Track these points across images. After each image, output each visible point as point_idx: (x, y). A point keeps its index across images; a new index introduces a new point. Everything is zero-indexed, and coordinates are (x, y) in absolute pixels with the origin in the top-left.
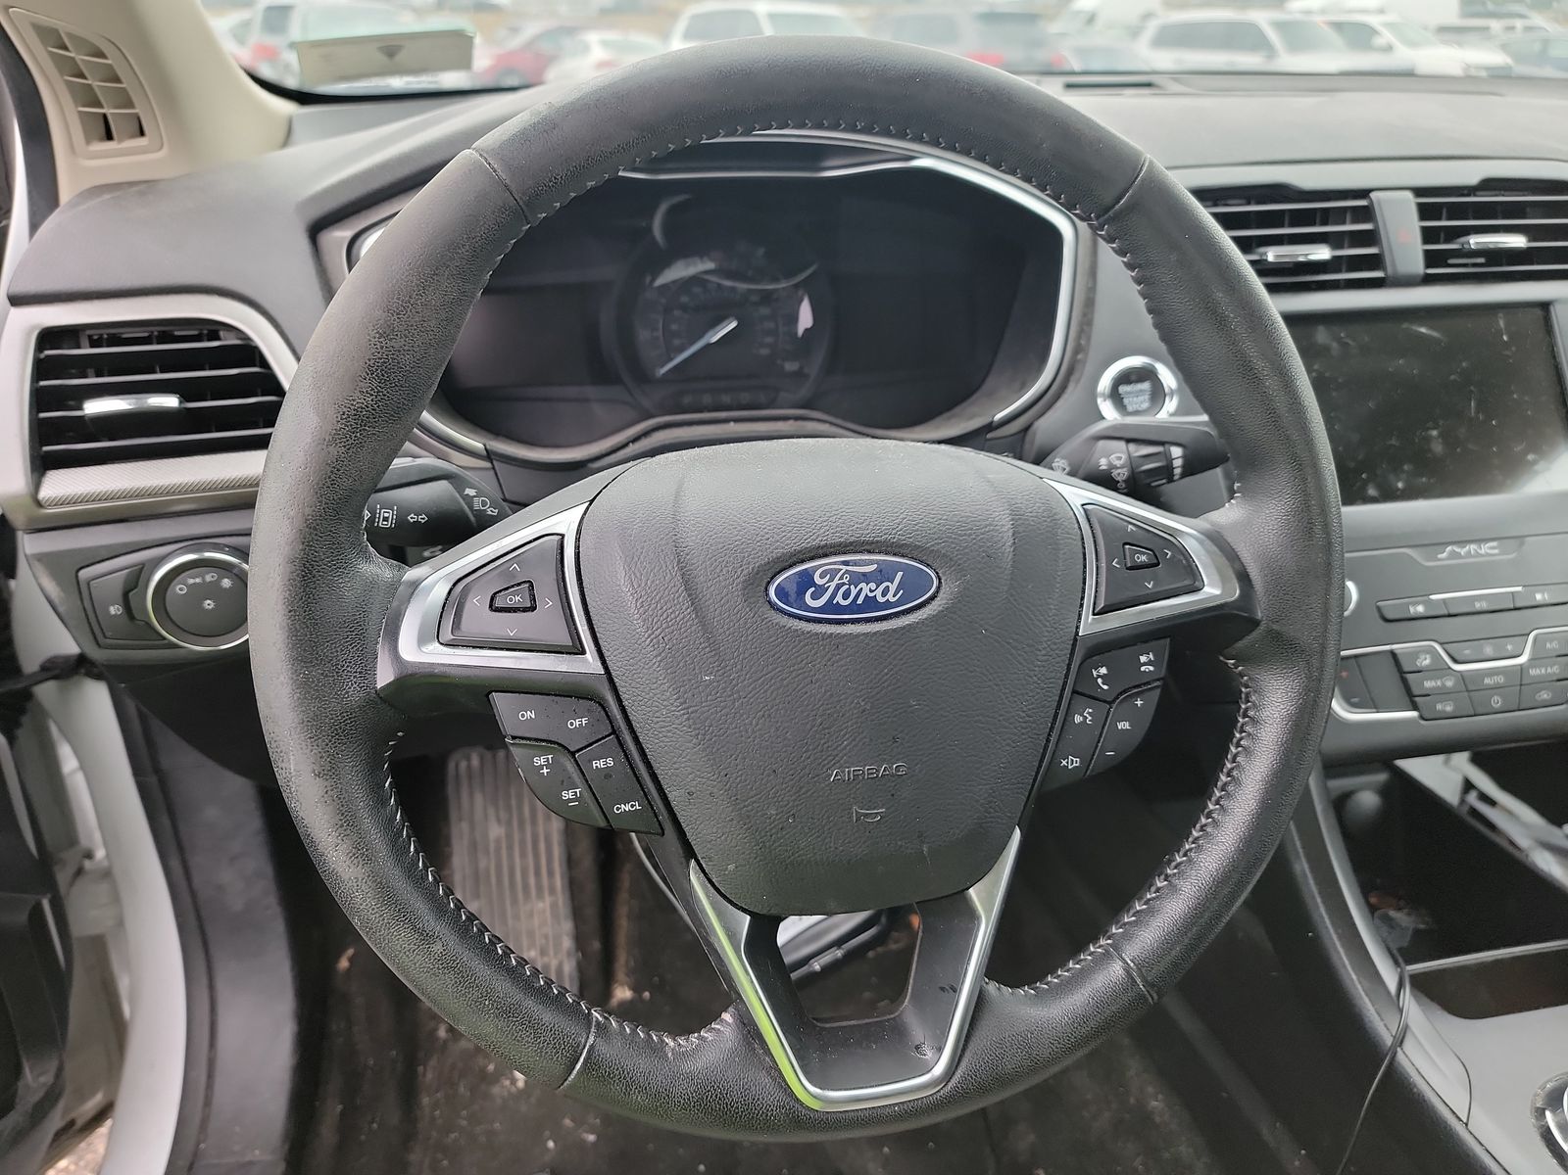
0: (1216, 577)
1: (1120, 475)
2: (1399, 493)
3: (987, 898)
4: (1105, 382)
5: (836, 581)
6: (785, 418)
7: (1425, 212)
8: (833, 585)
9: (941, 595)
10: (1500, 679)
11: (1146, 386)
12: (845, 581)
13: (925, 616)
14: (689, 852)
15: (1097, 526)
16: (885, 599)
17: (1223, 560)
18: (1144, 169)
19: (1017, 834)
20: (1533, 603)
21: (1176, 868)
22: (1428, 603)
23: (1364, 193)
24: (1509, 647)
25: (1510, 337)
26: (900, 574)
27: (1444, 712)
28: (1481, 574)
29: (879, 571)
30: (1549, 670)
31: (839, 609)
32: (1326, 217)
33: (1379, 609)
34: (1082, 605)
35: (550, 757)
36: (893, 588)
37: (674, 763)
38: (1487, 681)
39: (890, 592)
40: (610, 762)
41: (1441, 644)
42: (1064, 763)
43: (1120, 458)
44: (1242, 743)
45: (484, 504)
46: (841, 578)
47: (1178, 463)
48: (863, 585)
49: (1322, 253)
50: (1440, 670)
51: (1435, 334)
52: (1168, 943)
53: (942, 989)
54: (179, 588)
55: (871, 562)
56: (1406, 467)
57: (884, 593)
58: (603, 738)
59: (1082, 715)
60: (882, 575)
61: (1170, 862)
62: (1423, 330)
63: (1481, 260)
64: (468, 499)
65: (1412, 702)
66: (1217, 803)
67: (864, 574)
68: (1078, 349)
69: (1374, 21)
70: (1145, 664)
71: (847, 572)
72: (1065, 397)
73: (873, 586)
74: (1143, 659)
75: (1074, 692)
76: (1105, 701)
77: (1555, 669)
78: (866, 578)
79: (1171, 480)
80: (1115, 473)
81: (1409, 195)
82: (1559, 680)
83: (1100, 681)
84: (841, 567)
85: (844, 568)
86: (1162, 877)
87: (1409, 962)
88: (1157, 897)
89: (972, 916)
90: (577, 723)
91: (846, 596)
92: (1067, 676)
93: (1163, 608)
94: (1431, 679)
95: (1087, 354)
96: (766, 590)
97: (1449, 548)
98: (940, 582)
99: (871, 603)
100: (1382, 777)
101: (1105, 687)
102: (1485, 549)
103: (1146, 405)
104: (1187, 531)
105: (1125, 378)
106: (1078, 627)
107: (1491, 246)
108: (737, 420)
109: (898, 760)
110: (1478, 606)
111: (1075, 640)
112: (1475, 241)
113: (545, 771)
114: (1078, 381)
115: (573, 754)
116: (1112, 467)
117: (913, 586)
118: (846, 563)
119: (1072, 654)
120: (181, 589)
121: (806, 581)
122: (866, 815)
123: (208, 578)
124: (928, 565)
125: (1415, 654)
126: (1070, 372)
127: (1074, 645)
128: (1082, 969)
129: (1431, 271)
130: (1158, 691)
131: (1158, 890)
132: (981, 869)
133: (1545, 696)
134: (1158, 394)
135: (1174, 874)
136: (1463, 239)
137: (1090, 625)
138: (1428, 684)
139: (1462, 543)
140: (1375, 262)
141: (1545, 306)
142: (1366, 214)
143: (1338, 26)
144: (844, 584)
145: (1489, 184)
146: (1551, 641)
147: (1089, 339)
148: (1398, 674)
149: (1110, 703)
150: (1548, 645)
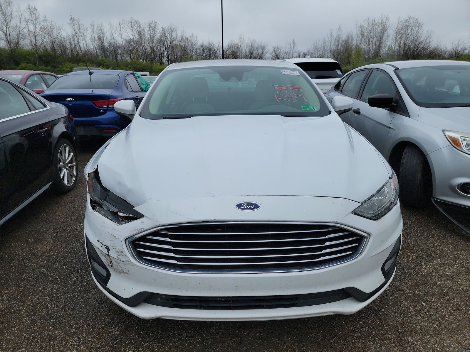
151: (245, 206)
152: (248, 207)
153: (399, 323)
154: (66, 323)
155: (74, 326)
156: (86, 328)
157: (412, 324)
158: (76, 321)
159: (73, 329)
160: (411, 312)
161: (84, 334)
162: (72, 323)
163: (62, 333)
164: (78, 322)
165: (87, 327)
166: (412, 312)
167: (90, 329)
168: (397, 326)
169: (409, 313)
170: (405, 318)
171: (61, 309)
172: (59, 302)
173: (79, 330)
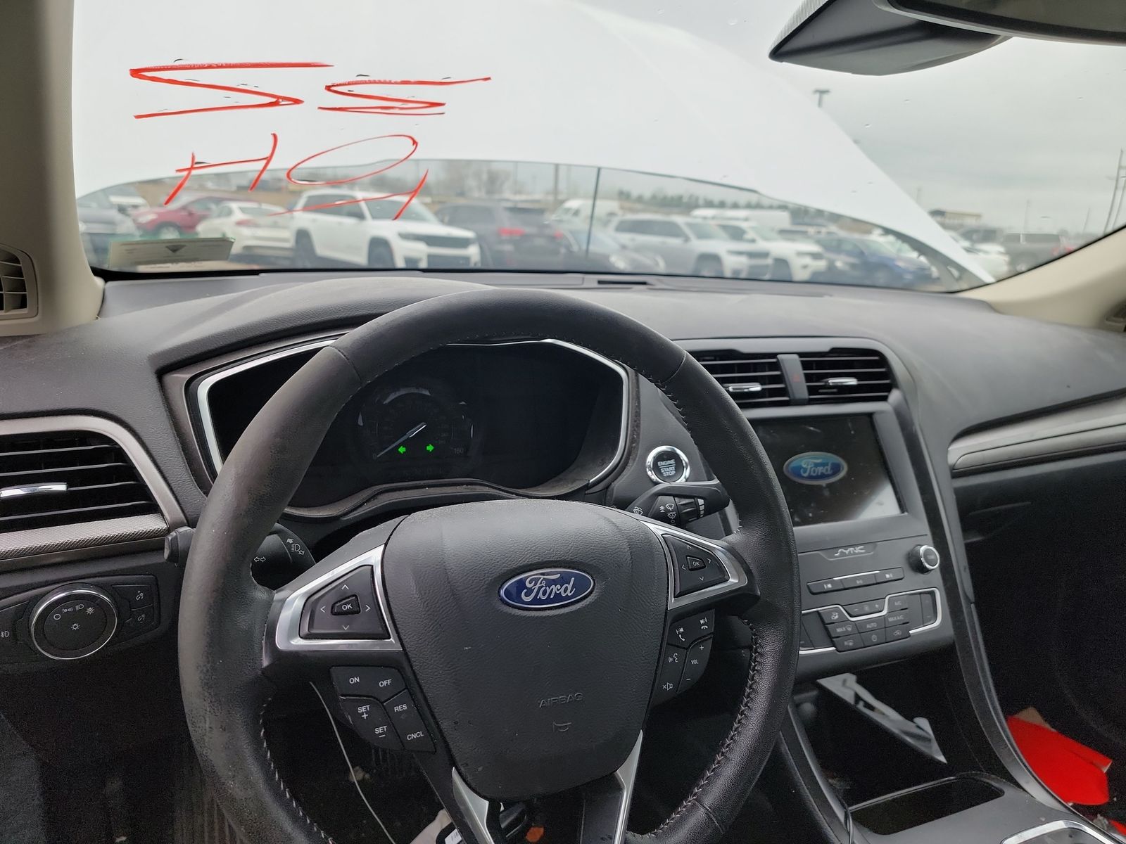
0: (735, 572)
1: (672, 515)
2: (810, 519)
3: (627, 774)
4: (650, 459)
5: (538, 585)
6: (461, 484)
7: (806, 365)
8: (537, 587)
9: (595, 590)
10: (874, 625)
11: (672, 462)
12: (543, 584)
13: (588, 603)
14: (453, 763)
15: (671, 546)
16: (566, 594)
17: (737, 564)
18: (685, 359)
19: (641, 732)
20: (886, 580)
21: (727, 747)
22: (833, 583)
23: (774, 355)
24: (877, 606)
25: (855, 431)
26: (573, 579)
27: (849, 646)
28: (857, 565)
29: (561, 578)
30: (898, 618)
31: (541, 602)
32: (756, 367)
33: (808, 586)
34: (668, 592)
35: (368, 706)
36: (570, 587)
37: (446, 704)
38: (868, 626)
39: (568, 590)
40: (405, 707)
41: (842, 606)
42: (664, 687)
43: (671, 506)
44: (756, 668)
45: (297, 548)
46: (541, 583)
47: (702, 508)
48: (553, 586)
49: (756, 388)
50: (844, 621)
51: (817, 430)
52: (727, 795)
53: (602, 839)
54: (56, 617)
55: (557, 573)
56: (812, 505)
57: (565, 590)
58: (401, 692)
59: (673, 657)
60: (563, 580)
61: (723, 745)
62: (812, 428)
63: (835, 390)
64: (289, 545)
65: (831, 641)
66: (746, 705)
67: (553, 580)
68: (633, 441)
69: (744, 225)
70: (703, 625)
71: (544, 579)
72: (628, 468)
73: (559, 586)
74: (702, 622)
75: (668, 644)
76: (684, 648)
77: (901, 617)
78: (555, 582)
79: (698, 517)
80: (669, 514)
81: (796, 356)
82: (904, 624)
83: (680, 636)
84: (541, 576)
85: (542, 577)
86: (720, 754)
87: (850, 805)
88: (719, 766)
89: (618, 788)
90: (385, 683)
91: (544, 594)
92: (663, 634)
93: (710, 591)
94: (841, 627)
95: (638, 444)
96: (499, 592)
97: (840, 550)
98: (594, 583)
99: (558, 597)
100: (814, 693)
101: (684, 640)
102: (858, 550)
103: (673, 473)
104: (716, 546)
105: (660, 457)
106: (667, 605)
107: (839, 384)
108: (430, 486)
109: (577, 692)
110: (859, 582)
111: (666, 613)
112: (832, 381)
113: (365, 716)
114: (634, 460)
115: (382, 703)
116: (667, 511)
117: (580, 585)
118: (543, 574)
119: (665, 621)
120: (57, 617)
121: (521, 585)
122: (560, 727)
123: (78, 607)
124: (588, 573)
125: (830, 613)
126: (629, 454)
127: (666, 616)
128: (681, 817)
129: (812, 397)
130: (711, 640)
131: (719, 762)
132: (622, 759)
133: (898, 633)
134: (679, 466)
135: (727, 751)
136: (825, 380)
137: (673, 603)
138: (839, 630)
139: (846, 547)
140: (783, 392)
141: (870, 415)
142: (776, 366)
143: (724, 227)
144: (543, 586)
145: (835, 351)
146: (897, 601)
147: (638, 435)
148: (822, 625)
149: (687, 649)
150: (896, 604)
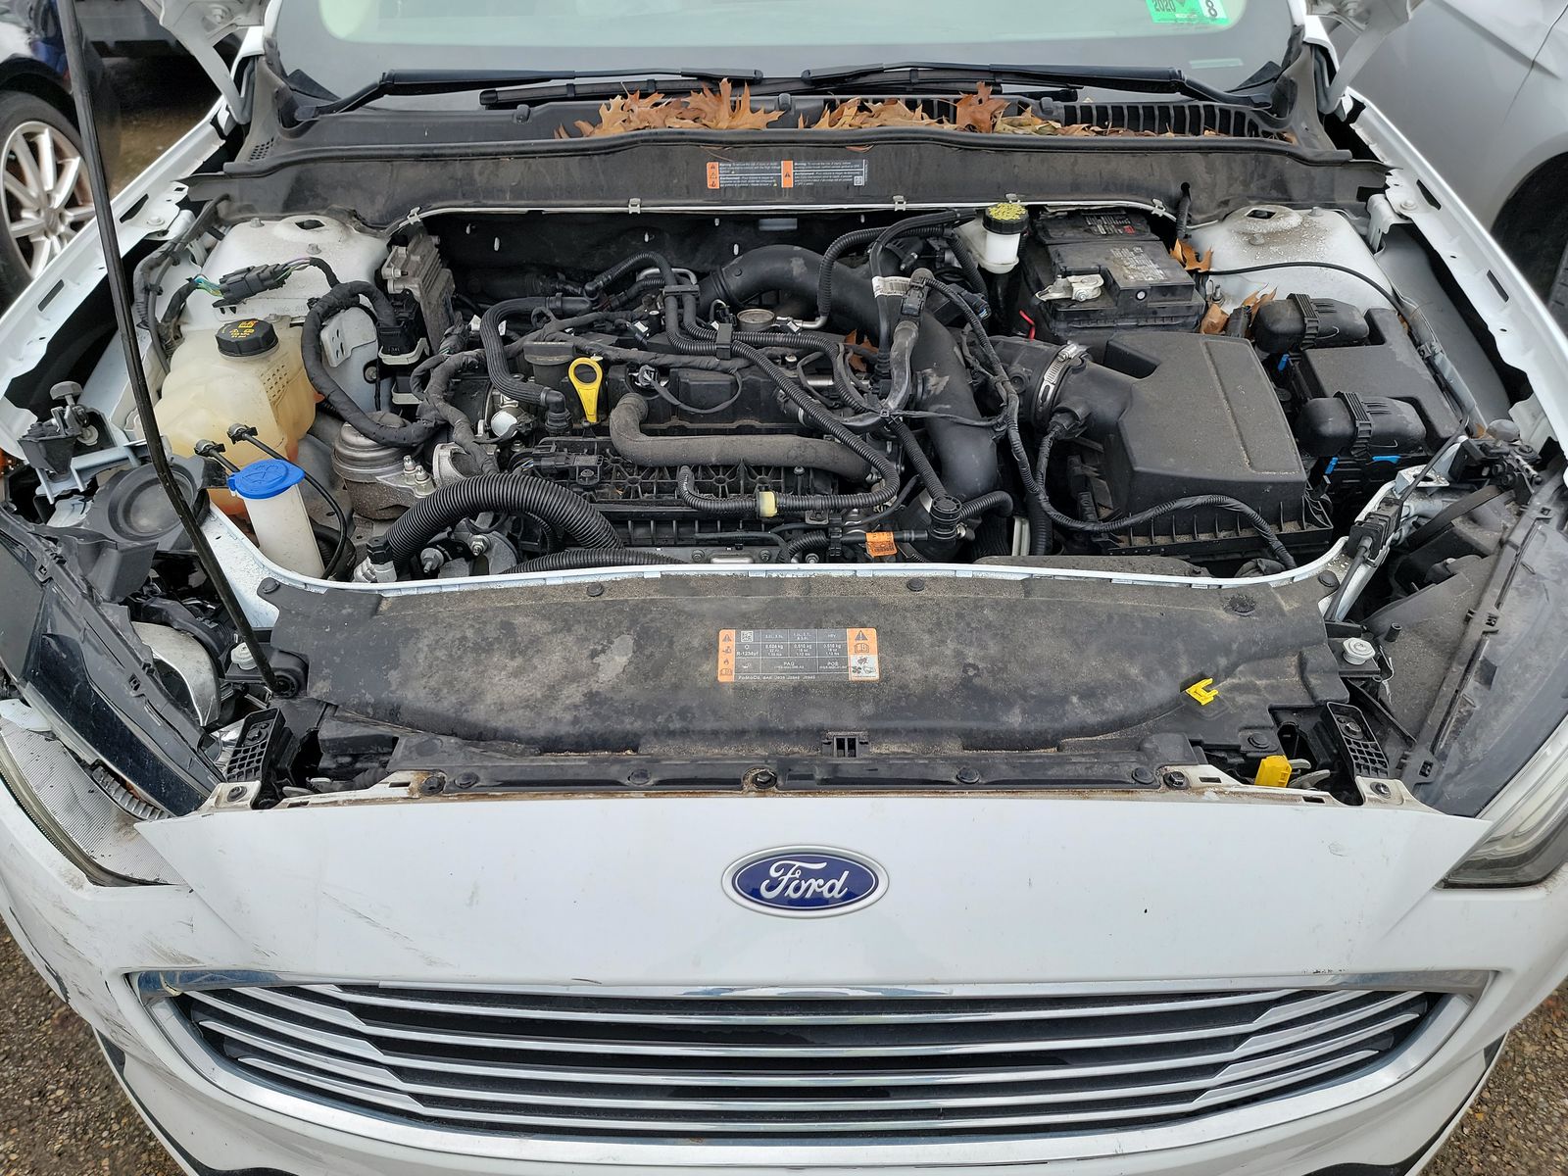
151: (791, 880)
152: (804, 886)
153: (1473, 1138)
154: (31, 1098)
155: (66, 1115)
156: (115, 1127)
157: (1530, 1144)
158: (73, 1088)
159: (61, 1132)
160: (1527, 1070)
161: (105, 1162)
162: (56, 1101)
163: (13, 1157)
164: (83, 1093)
165: (119, 1123)
166: (1533, 1068)
167: (132, 1139)
168: (1464, 1154)
169: (1521, 1078)
170: (1499, 1108)
171: (16, 1013)
172: (10, 973)
173: (86, 1138)
